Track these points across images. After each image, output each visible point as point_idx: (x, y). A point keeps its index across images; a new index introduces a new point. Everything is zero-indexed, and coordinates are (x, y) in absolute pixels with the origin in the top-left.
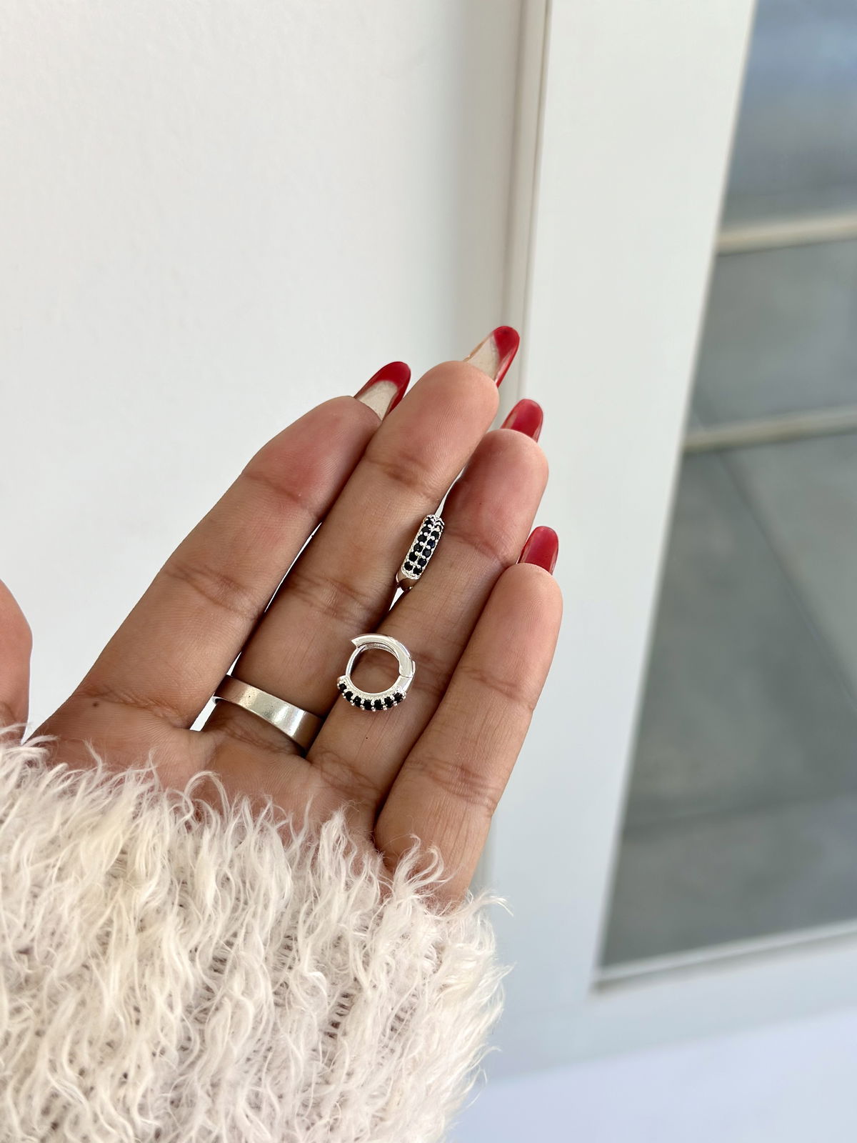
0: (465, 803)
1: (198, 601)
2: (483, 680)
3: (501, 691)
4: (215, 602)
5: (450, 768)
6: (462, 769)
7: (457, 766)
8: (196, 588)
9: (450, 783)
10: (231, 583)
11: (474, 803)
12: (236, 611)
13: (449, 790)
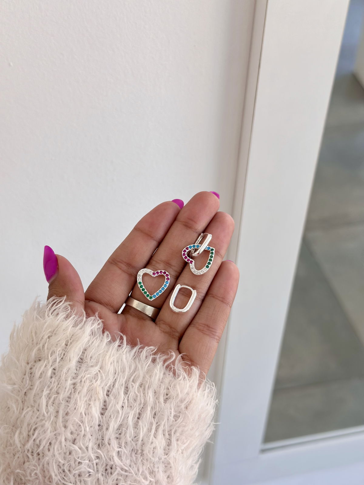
0: (209, 337)
1: (119, 272)
2: (213, 297)
6: (207, 326)
8: (119, 267)
11: (212, 337)
13: (202, 332)
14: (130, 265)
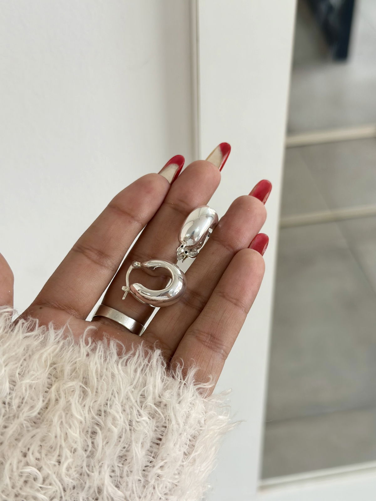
0: (212, 351)
1: (88, 262)
2: (224, 297)
3: (232, 302)
4: (95, 262)
5: (206, 335)
6: (211, 336)
7: (208, 334)
8: (86, 256)
9: (205, 342)
10: (103, 254)
11: (216, 351)
12: (105, 266)
13: (204, 345)
14: (103, 253)
